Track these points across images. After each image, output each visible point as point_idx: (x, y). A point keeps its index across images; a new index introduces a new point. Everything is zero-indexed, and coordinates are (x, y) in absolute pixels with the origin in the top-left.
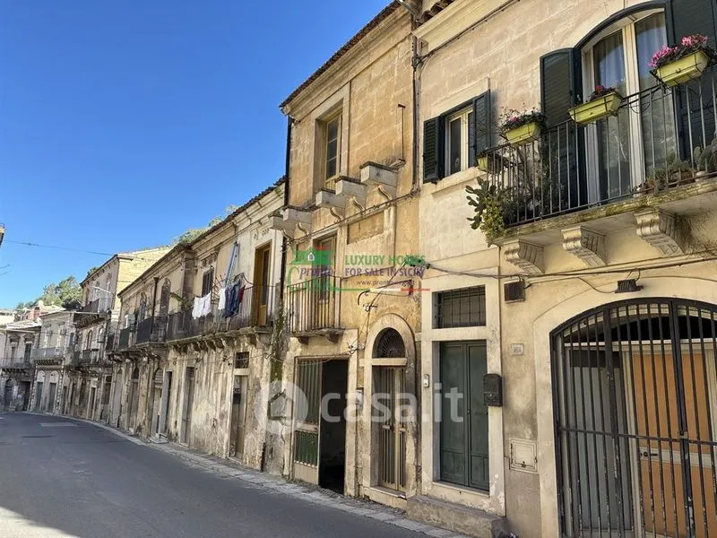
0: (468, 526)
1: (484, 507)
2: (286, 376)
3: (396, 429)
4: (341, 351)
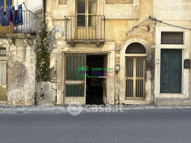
1: (181, 97)
2: (54, 60)
3: (134, 78)
4: (103, 51)
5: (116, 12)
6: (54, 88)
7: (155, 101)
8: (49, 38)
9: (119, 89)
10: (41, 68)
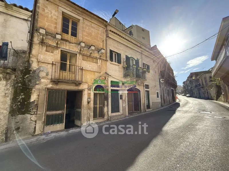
1: (120, 114)
2: (36, 95)
3: (98, 106)
4: (80, 88)
5: (89, 66)
6: (33, 120)
7: (109, 118)
8: (32, 75)
9: (90, 114)
10: (19, 102)
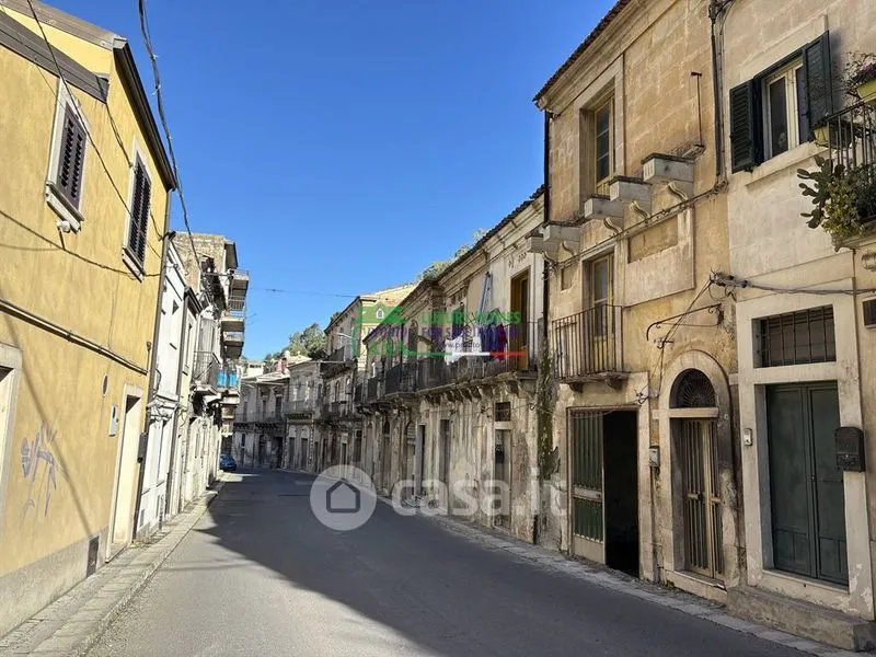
0: (817, 630)
1: (841, 607)
2: (558, 430)
3: (707, 499)
4: (627, 400)
5: (646, 280)
8: (552, 373)
9: (662, 530)
